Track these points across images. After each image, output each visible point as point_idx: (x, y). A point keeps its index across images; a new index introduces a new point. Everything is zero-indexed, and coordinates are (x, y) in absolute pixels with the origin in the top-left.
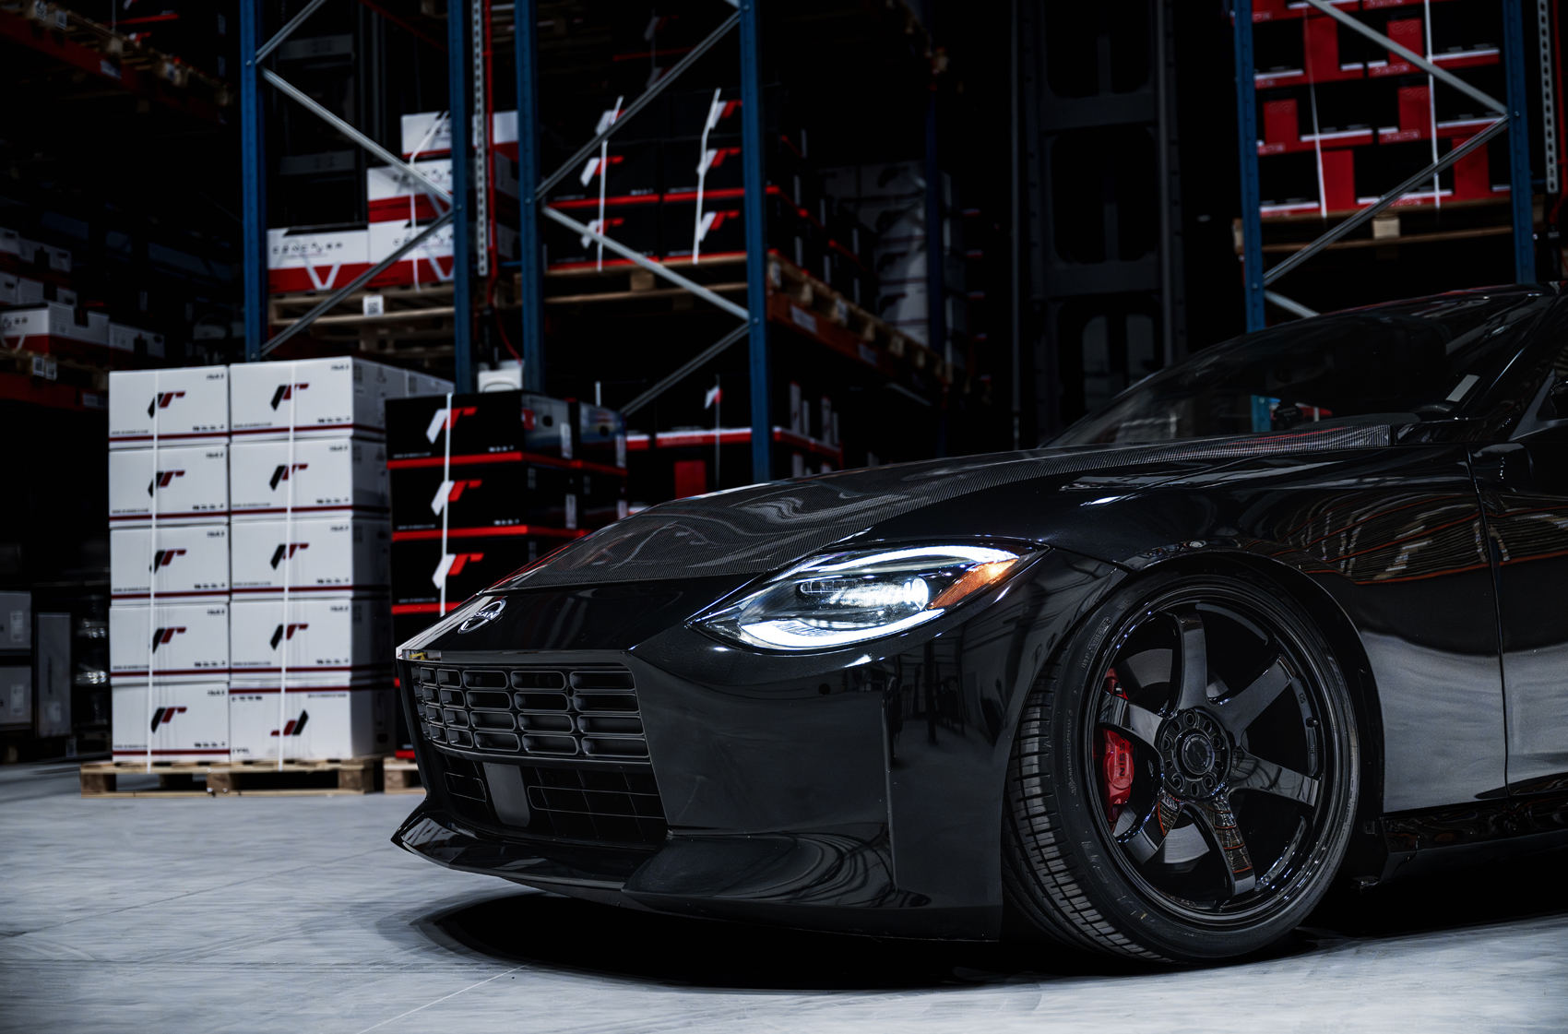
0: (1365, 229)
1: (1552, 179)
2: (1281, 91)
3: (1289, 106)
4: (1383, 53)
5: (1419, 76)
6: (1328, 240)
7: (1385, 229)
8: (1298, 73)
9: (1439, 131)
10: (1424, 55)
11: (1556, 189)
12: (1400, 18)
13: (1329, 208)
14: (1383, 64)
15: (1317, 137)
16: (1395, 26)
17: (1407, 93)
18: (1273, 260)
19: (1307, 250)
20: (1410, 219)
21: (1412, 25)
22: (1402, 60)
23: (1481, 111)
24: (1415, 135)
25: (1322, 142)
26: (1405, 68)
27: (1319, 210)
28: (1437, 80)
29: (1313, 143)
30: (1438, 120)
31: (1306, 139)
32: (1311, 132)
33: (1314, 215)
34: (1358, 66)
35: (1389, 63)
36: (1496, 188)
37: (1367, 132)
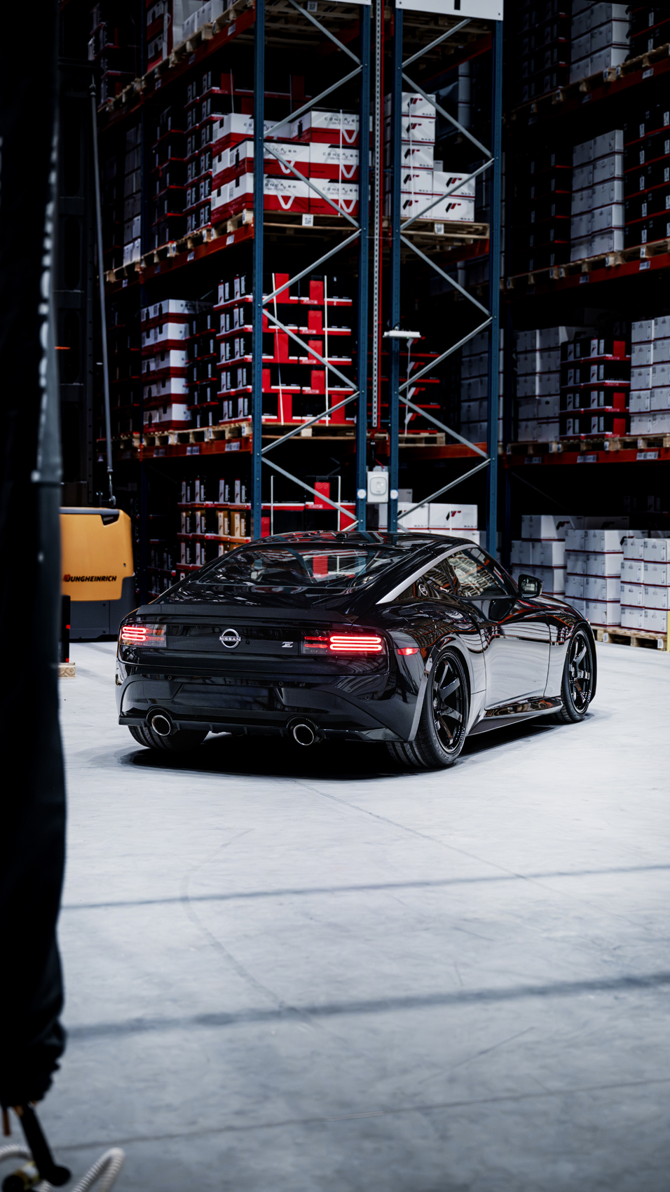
0: (299, 434)
1: (375, 421)
2: (267, 365)
3: (267, 372)
4: (306, 353)
5: (321, 367)
6: (290, 435)
7: (307, 433)
8: (271, 357)
9: (329, 391)
10: (324, 356)
11: (376, 426)
12: (314, 340)
13: (285, 421)
14: (306, 358)
15: (281, 387)
16: (311, 342)
17: (315, 373)
18: (266, 442)
19: (282, 438)
20: (317, 430)
21: (319, 343)
22: (314, 358)
23: (343, 384)
24: (317, 392)
25: (282, 390)
26: (315, 362)
27: (279, 420)
28: (329, 370)
29: (279, 390)
30: (329, 387)
31: (273, 387)
32: (278, 385)
33: (278, 423)
34: (296, 358)
35: (309, 359)
36: (347, 419)
37: (299, 388)
